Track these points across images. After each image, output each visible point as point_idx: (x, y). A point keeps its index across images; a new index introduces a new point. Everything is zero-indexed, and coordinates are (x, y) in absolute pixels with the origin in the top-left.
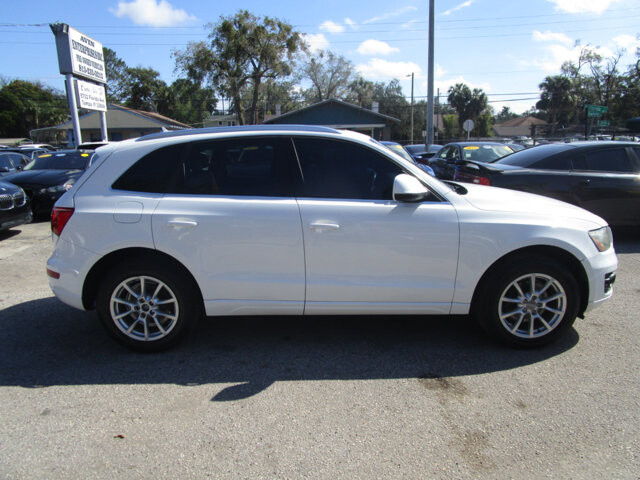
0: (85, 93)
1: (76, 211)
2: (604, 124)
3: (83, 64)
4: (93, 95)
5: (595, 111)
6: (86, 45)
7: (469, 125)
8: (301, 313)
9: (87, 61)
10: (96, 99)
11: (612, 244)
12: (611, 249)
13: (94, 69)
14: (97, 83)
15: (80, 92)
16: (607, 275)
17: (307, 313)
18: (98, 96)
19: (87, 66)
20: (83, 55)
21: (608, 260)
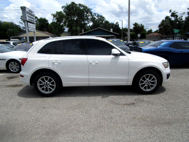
0: (30, 26)
1: (28, 59)
2: (178, 35)
3: (29, 18)
4: (32, 27)
5: (176, 31)
6: (30, 13)
7: (139, 35)
8: (88, 86)
9: (30, 17)
10: (33, 28)
11: (169, 67)
12: (169, 68)
13: (32, 20)
14: (33, 23)
15: (29, 26)
16: (167, 75)
17: (89, 86)
18: (33, 27)
19: (30, 19)
20: (29, 15)
21: (168, 70)
